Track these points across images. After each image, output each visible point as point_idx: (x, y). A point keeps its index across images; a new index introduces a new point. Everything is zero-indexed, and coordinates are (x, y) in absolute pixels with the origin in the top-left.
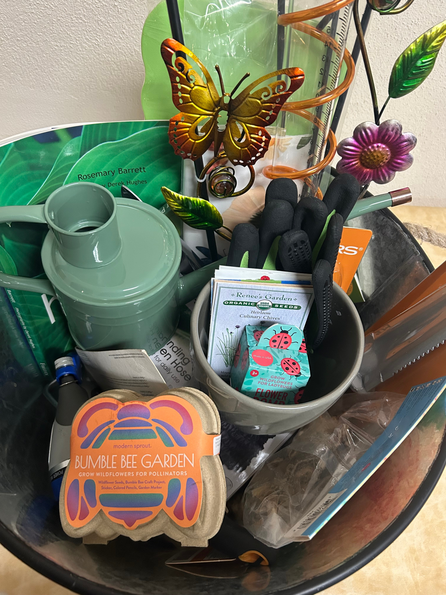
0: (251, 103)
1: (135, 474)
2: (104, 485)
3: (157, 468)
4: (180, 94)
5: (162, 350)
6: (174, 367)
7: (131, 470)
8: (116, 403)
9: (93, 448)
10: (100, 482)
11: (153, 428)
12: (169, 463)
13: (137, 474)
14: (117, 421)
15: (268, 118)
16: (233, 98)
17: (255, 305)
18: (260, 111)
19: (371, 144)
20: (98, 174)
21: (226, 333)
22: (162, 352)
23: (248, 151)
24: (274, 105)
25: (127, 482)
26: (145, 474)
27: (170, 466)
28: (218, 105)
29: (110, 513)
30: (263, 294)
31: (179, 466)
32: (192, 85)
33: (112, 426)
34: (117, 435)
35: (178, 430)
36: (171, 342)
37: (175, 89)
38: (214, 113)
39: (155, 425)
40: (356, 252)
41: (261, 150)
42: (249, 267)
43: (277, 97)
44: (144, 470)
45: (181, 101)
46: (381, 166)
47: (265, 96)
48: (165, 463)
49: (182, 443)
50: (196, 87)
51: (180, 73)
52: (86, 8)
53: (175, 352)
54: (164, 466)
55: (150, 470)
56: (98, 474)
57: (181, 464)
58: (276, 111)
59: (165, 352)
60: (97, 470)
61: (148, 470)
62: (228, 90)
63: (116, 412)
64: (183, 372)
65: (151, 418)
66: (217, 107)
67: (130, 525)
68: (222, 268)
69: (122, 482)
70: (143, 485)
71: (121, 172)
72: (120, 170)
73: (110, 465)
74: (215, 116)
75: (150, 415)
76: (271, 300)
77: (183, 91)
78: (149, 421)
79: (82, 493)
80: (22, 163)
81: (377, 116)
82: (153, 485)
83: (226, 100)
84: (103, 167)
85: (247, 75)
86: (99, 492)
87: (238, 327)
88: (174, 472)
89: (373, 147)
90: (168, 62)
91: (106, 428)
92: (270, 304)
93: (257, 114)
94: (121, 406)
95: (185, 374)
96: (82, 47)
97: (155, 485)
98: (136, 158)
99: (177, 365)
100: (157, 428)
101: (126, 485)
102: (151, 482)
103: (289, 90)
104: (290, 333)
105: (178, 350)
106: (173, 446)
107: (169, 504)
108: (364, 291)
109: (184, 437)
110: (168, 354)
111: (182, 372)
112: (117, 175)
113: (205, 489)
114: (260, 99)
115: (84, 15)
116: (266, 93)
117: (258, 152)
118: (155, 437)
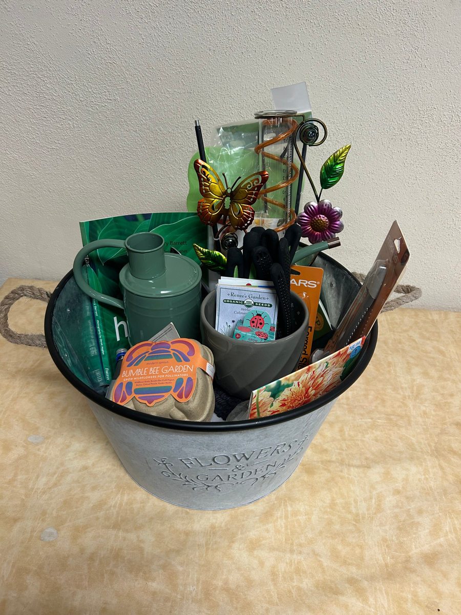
0: (242, 191)
1: (157, 377)
2: (138, 384)
3: (171, 373)
4: (203, 187)
7: (154, 375)
8: (151, 343)
9: (134, 366)
10: (136, 382)
11: (171, 353)
12: (178, 370)
14: (151, 351)
15: (252, 200)
16: (233, 190)
17: (243, 303)
18: (247, 196)
19: (316, 215)
21: (226, 326)
23: (242, 220)
24: (254, 192)
25: (151, 381)
26: (163, 376)
28: (225, 194)
29: (139, 398)
30: (247, 294)
31: (184, 371)
32: (210, 183)
33: (147, 354)
34: (149, 358)
35: (186, 354)
37: (201, 185)
38: (222, 199)
39: (172, 352)
40: (316, 286)
41: (250, 219)
42: (239, 277)
43: (255, 187)
44: (163, 374)
45: (204, 191)
46: (325, 230)
47: (249, 187)
48: (176, 370)
49: (187, 360)
50: (212, 184)
51: (203, 176)
52: (163, 170)
54: (175, 372)
55: (167, 374)
56: (135, 379)
58: (256, 195)
60: (135, 376)
61: (165, 374)
62: (230, 186)
63: (150, 347)
65: (171, 348)
66: (224, 195)
67: (150, 403)
68: (223, 278)
69: (149, 381)
70: (160, 382)
71: (172, 244)
72: (171, 242)
73: (143, 373)
74: (224, 200)
76: (252, 299)
77: (205, 186)
78: (169, 350)
79: (124, 389)
80: (115, 230)
81: (318, 199)
82: (166, 381)
83: (229, 191)
85: (240, 178)
86: (134, 387)
87: (233, 322)
88: (180, 375)
89: (317, 217)
90: (197, 171)
91: (143, 356)
92: (253, 303)
93: (246, 198)
94: (153, 344)
96: (159, 193)
97: (168, 381)
98: (181, 236)
100: (174, 353)
101: (151, 383)
102: (166, 380)
103: (261, 183)
104: (263, 316)
106: (182, 361)
107: (175, 391)
108: (333, 325)
109: (189, 357)
113: (197, 382)
114: (247, 189)
115: (162, 175)
116: (249, 185)
117: (248, 221)
118: (172, 358)
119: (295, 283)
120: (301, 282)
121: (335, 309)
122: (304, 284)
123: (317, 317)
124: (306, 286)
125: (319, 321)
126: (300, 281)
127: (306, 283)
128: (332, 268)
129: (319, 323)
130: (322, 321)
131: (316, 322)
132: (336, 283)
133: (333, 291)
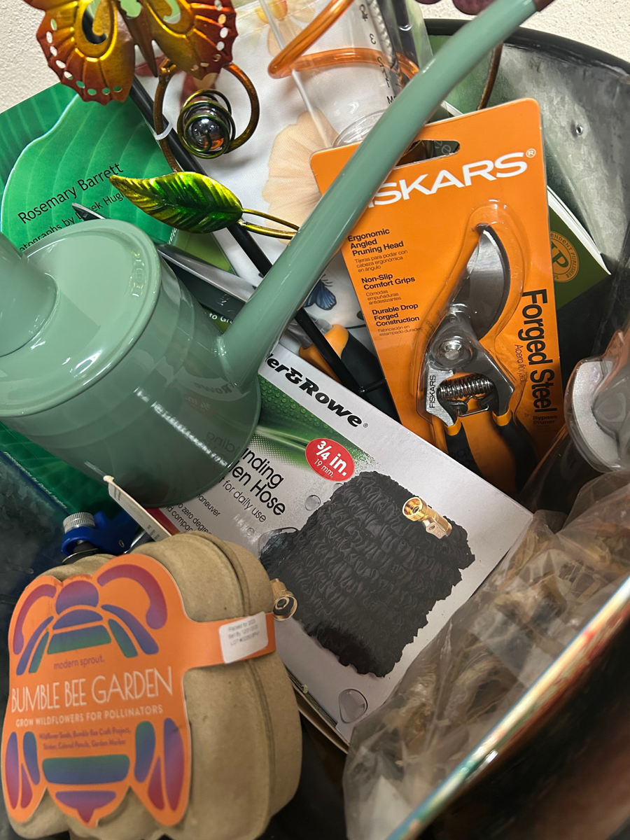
1: (85, 717)
2: (47, 742)
3: (116, 702)
5: (236, 470)
6: (256, 495)
7: (78, 710)
8: (53, 584)
9: (30, 672)
10: (41, 737)
11: (105, 623)
12: (132, 691)
13: (88, 717)
14: (56, 617)
20: (50, 203)
22: (236, 474)
23: (199, 33)
25: (75, 734)
26: (99, 715)
27: (133, 695)
29: (57, 796)
31: (149, 695)
33: (50, 627)
35: (143, 621)
36: (250, 452)
39: (107, 616)
40: (523, 166)
44: (97, 707)
48: (127, 690)
49: (150, 647)
53: (257, 469)
54: (125, 697)
55: (105, 707)
56: (38, 721)
57: (152, 691)
59: (240, 471)
60: (37, 713)
61: (103, 708)
63: (53, 601)
64: (272, 501)
65: (101, 603)
67: (86, 818)
69: (69, 735)
70: (96, 739)
71: (84, 187)
72: (81, 183)
73: (51, 701)
75: (98, 598)
78: (98, 610)
79: (22, 759)
82: (111, 737)
84: (52, 189)
86: (41, 754)
88: (142, 708)
91: (44, 632)
94: (59, 589)
95: (275, 504)
97: (116, 737)
98: (94, 153)
99: (261, 490)
100: (111, 622)
101: (74, 740)
102: (109, 731)
105: (262, 463)
106: (137, 654)
107: (139, 775)
109: (153, 634)
110: (246, 474)
111: (270, 501)
112: (81, 193)
118: (109, 641)
119: (454, 181)
120: (471, 170)
121: (605, 206)
122: (484, 173)
123: (553, 246)
124: (491, 178)
125: (560, 255)
126: (466, 169)
127: (487, 169)
128: (563, 71)
129: (561, 260)
130: (569, 253)
131: (555, 260)
132: (591, 120)
133: (584, 149)
